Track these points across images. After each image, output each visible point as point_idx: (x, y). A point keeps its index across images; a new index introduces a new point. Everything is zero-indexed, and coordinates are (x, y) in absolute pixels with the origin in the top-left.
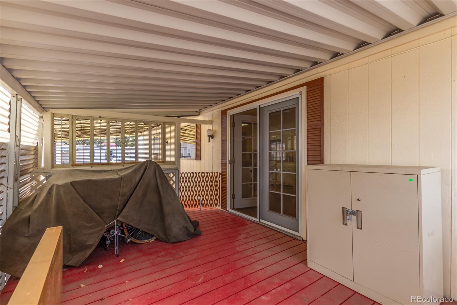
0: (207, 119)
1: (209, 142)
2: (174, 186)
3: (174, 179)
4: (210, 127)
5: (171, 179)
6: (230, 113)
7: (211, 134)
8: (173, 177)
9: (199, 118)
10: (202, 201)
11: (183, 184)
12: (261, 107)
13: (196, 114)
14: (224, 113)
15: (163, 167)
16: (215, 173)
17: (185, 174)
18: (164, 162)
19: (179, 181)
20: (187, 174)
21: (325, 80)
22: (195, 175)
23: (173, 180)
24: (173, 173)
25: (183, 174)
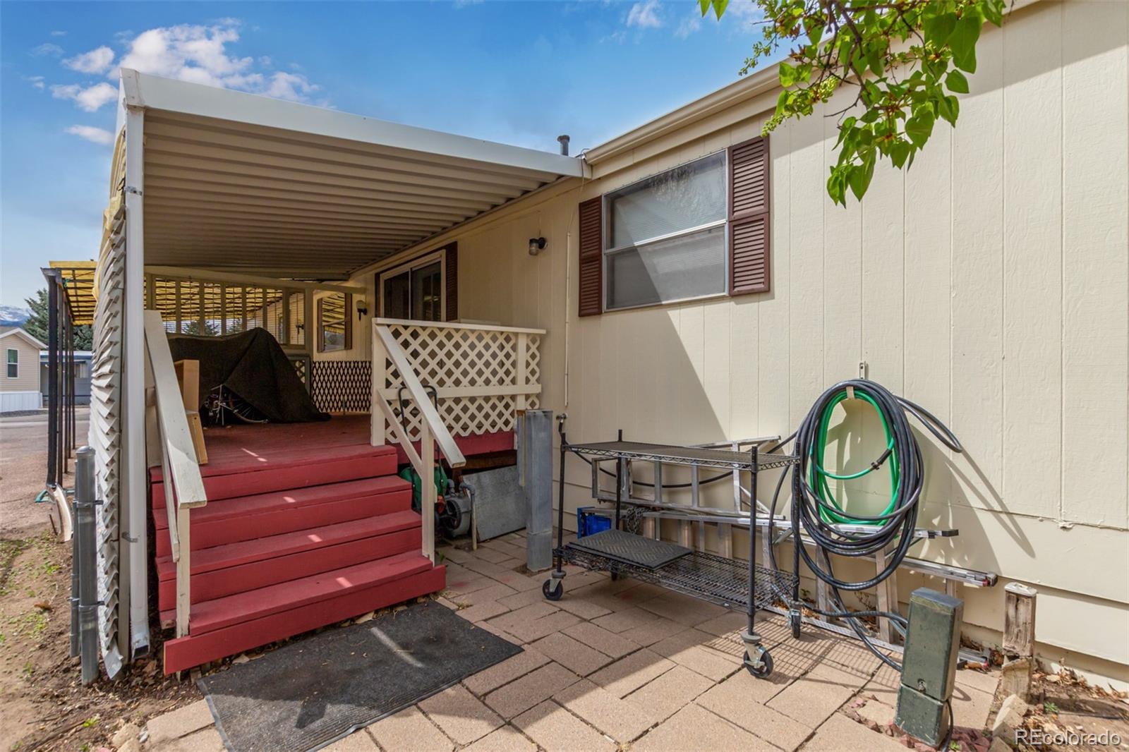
0: (358, 285)
1: (360, 318)
2: (303, 380)
3: (303, 369)
4: (362, 297)
5: (299, 369)
6: (384, 277)
7: (363, 308)
8: (301, 367)
9: (350, 284)
10: (346, 403)
11: (317, 378)
12: (414, 269)
13: (344, 277)
14: (377, 276)
15: (286, 351)
16: (366, 362)
17: (319, 363)
18: (287, 344)
19: (311, 373)
20: (324, 363)
21: (459, 244)
22: (335, 365)
23: (301, 372)
24: (301, 361)
25: (317, 364)
